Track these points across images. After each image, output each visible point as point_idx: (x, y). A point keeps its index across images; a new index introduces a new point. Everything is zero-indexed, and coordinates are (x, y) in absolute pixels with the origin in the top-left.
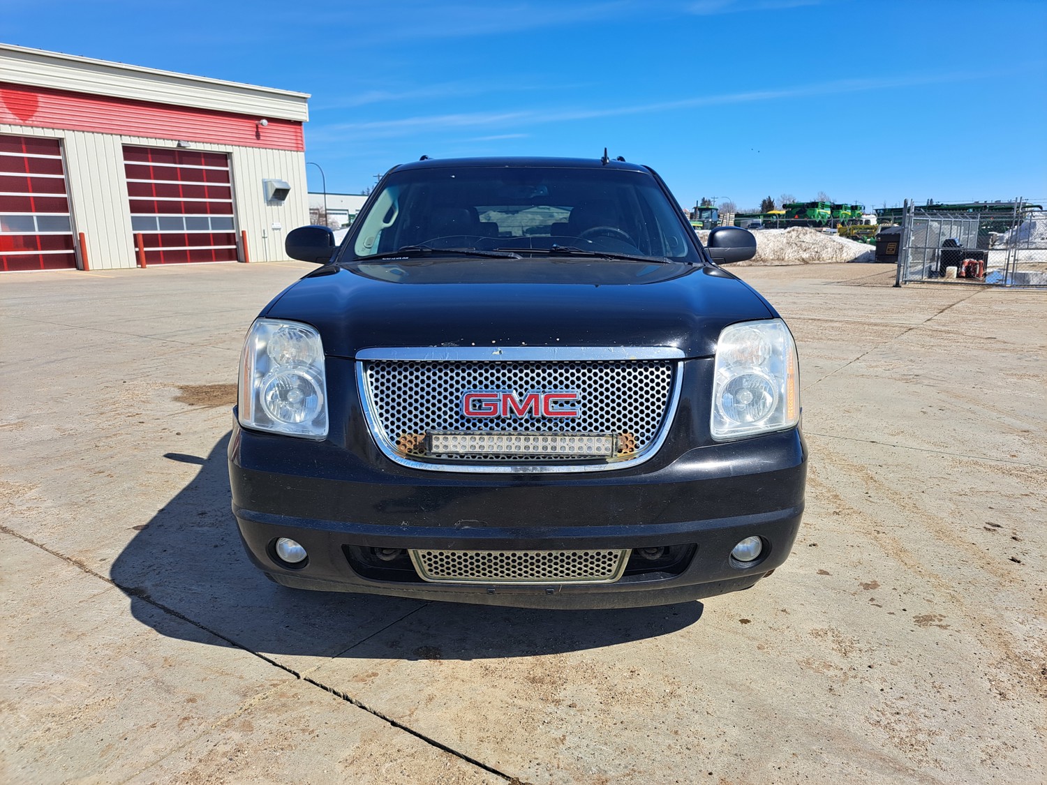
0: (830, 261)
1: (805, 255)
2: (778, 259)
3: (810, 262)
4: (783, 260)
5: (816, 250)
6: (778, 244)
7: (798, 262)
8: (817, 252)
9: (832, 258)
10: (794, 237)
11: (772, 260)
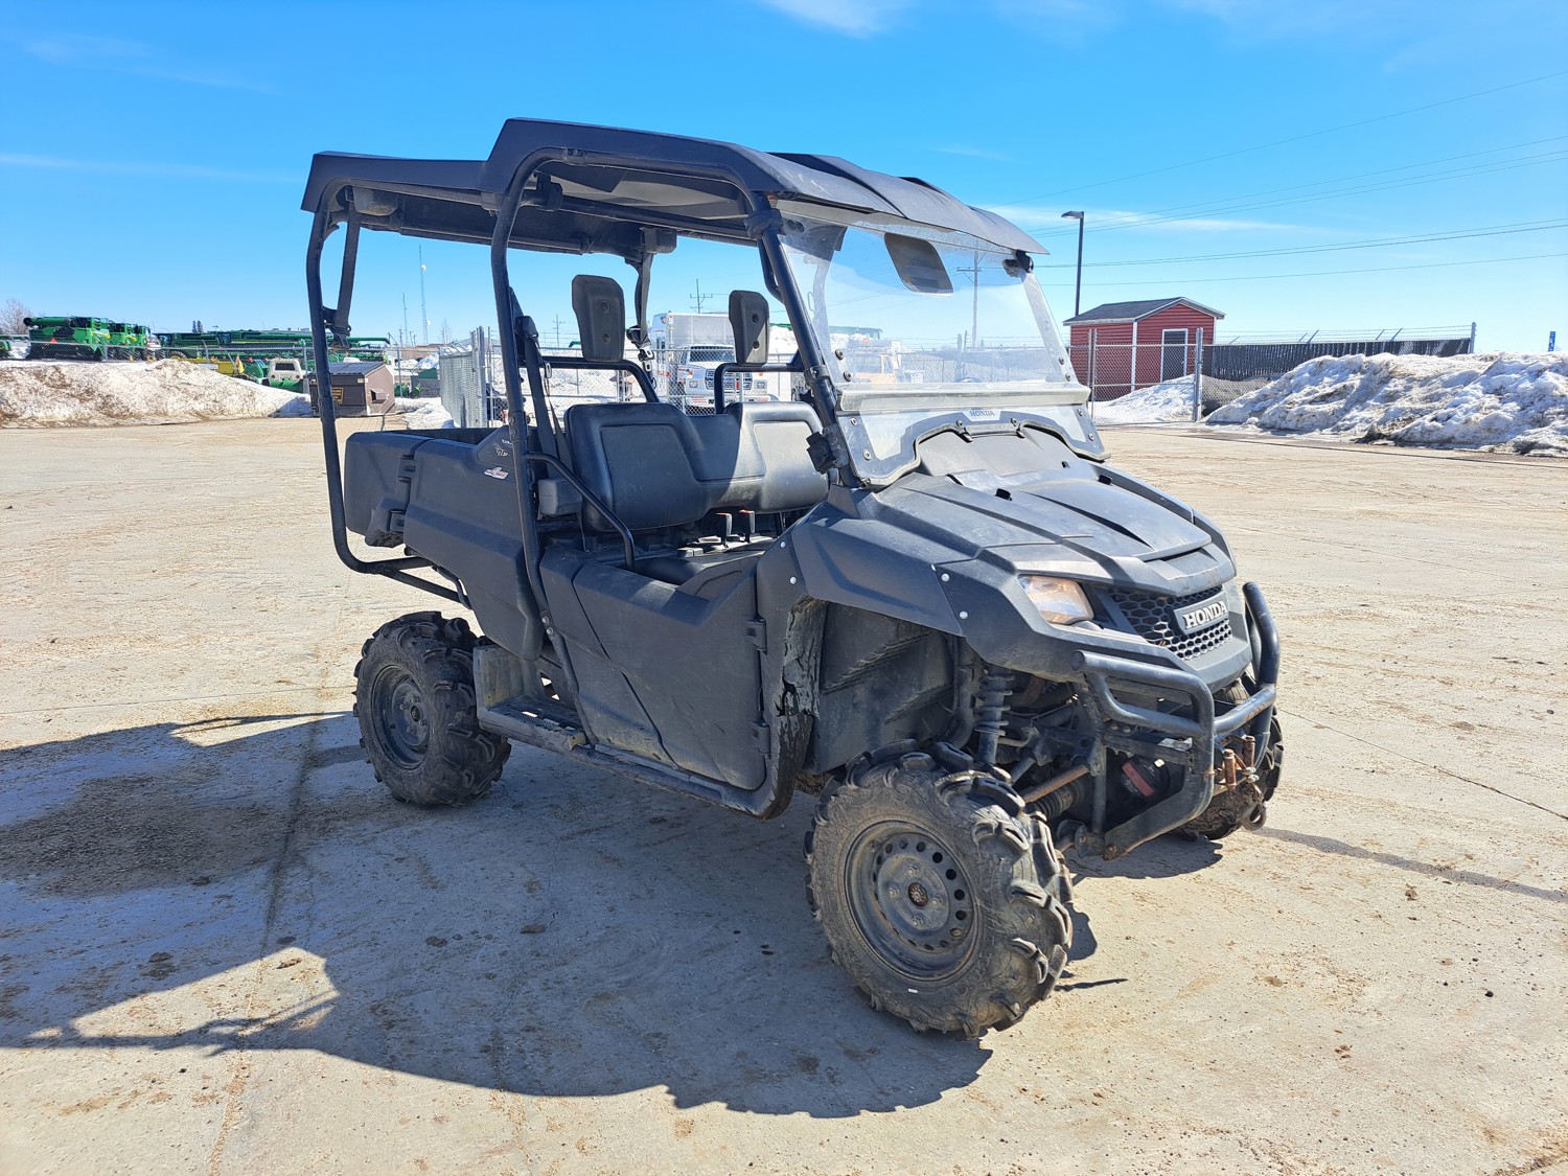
0: (241, 415)
1: (199, 406)
2: (157, 413)
3: (212, 417)
4: (165, 414)
5: (213, 397)
6: (150, 387)
7: (193, 419)
8: (215, 401)
9: (242, 410)
10: (169, 376)
11: (147, 414)
